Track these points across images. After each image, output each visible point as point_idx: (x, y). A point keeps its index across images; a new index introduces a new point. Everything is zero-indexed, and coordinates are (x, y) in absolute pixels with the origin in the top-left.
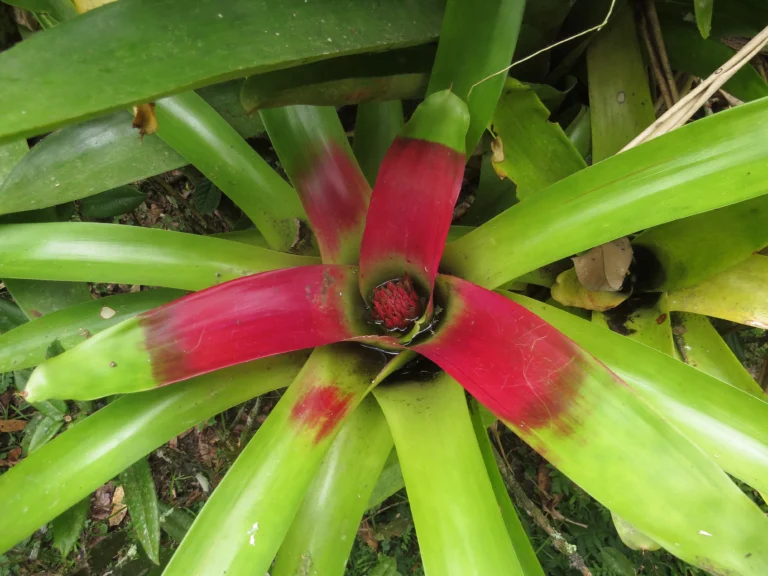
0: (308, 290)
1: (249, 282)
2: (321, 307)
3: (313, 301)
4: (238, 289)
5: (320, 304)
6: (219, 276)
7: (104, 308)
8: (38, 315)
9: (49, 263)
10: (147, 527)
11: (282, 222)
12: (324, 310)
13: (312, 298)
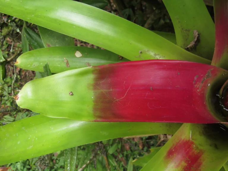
0: (196, 78)
1: (165, 64)
2: (198, 90)
3: (195, 86)
4: (156, 67)
5: (198, 89)
6: (141, 53)
7: (77, 52)
8: (49, 46)
9: (56, 21)
10: (70, 166)
11: (186, 30)
12: (199, 92)
13: (195, 84)
